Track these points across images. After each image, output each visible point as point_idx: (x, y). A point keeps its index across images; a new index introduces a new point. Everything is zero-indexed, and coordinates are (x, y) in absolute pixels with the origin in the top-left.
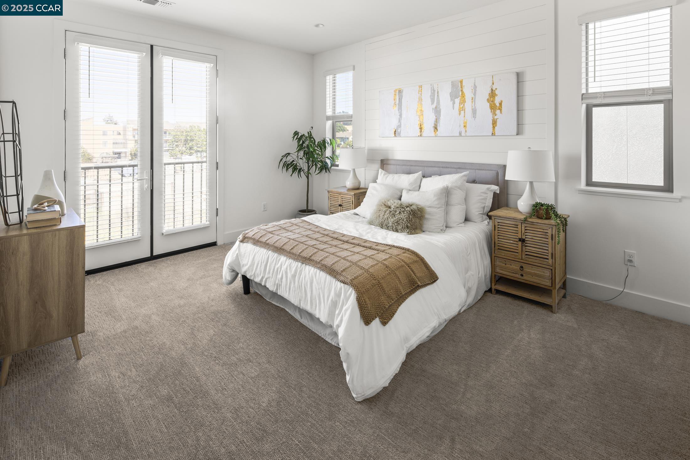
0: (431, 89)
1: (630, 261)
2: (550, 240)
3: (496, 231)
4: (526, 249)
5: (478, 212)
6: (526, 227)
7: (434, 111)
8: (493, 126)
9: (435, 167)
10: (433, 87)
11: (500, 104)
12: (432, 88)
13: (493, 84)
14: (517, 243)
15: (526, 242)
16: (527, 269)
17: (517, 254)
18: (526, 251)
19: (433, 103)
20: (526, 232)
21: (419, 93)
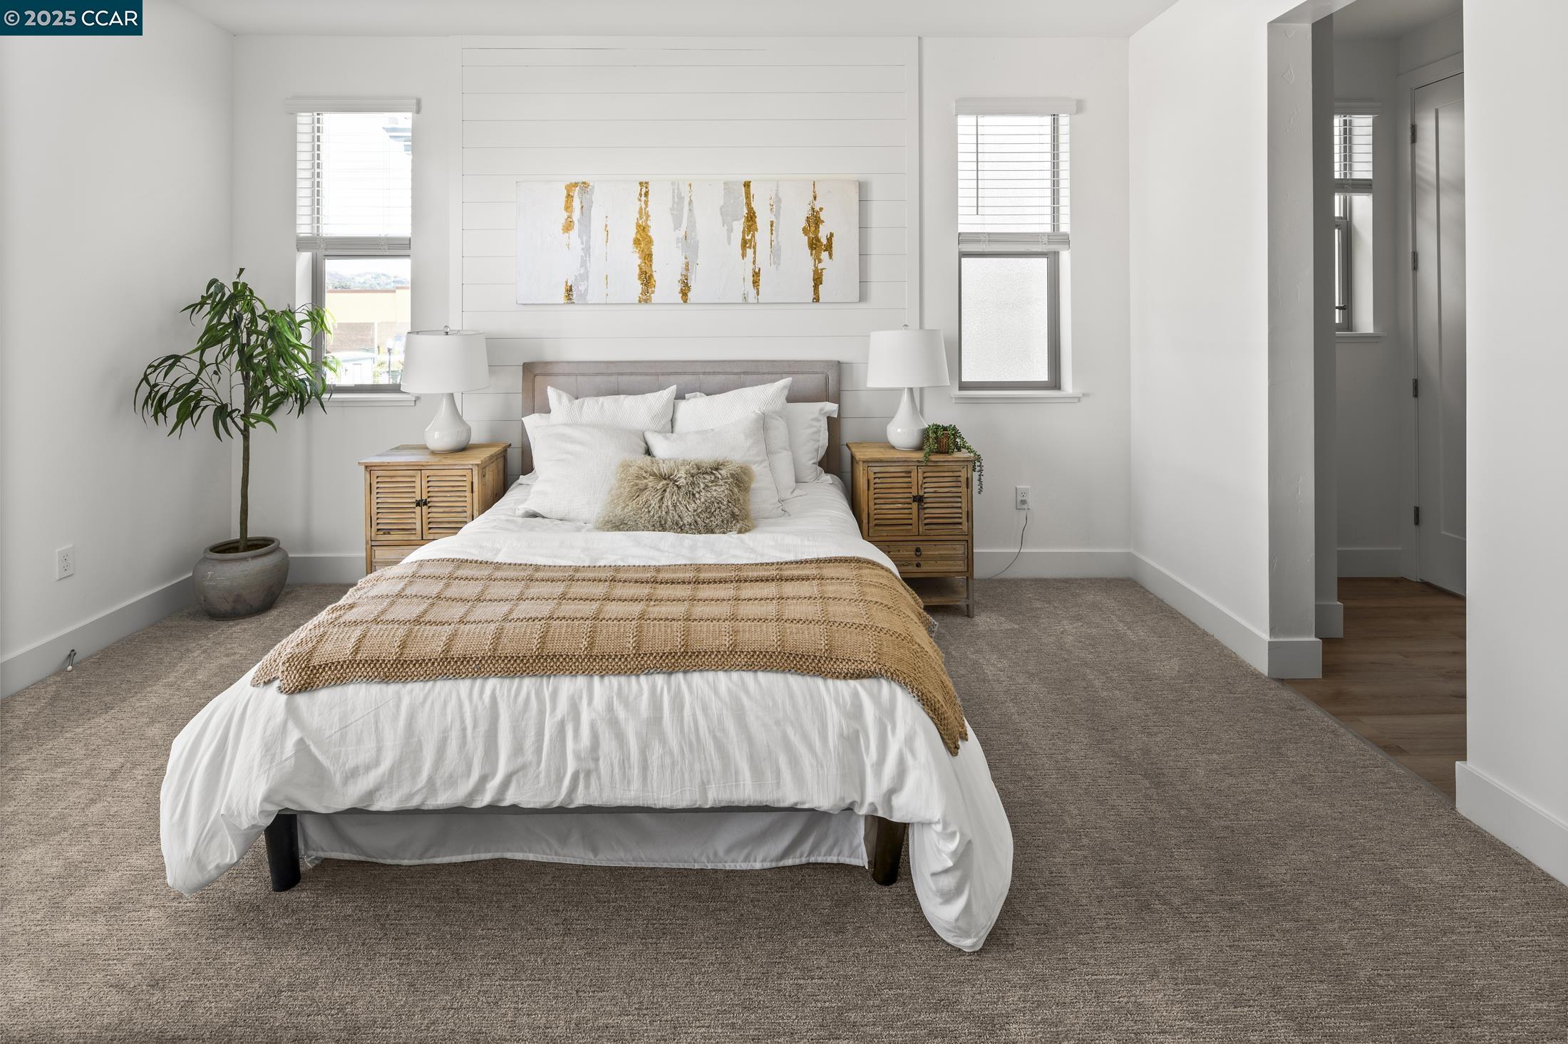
0: (674, 192)
1: (1023, 502)
2: (964, 489)
3: (872, 491)
4: (925, 514)
5: (810, 460)
6: (924, 472)
7: (680, 245)
8: (815, 284)
9: (685, 373)
10: (678, 189)
11: (830, 239)
12: (676, 191)
13: (815, 198)
14: (910, 506)
15: (925, 500)
16: (929, 551)
17: (910, 527)
18: (925, 518)
19: (677, 225)
20: (925, 483)
21: (640, 200)
